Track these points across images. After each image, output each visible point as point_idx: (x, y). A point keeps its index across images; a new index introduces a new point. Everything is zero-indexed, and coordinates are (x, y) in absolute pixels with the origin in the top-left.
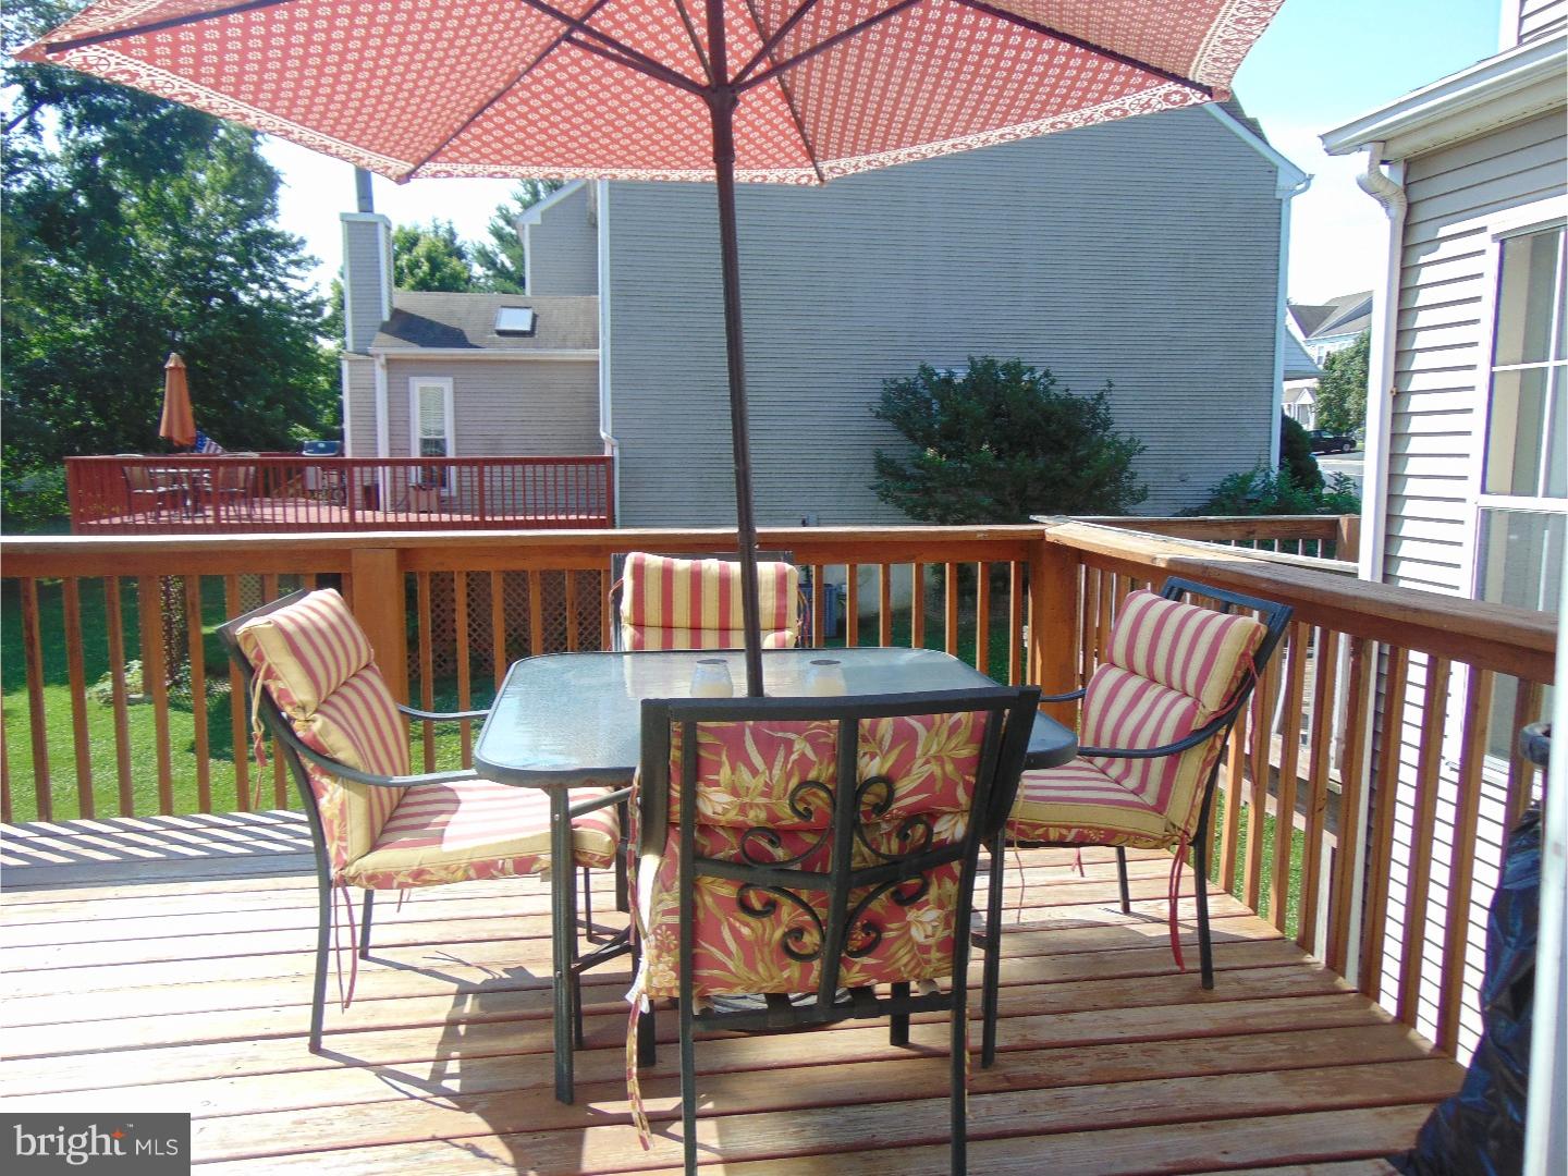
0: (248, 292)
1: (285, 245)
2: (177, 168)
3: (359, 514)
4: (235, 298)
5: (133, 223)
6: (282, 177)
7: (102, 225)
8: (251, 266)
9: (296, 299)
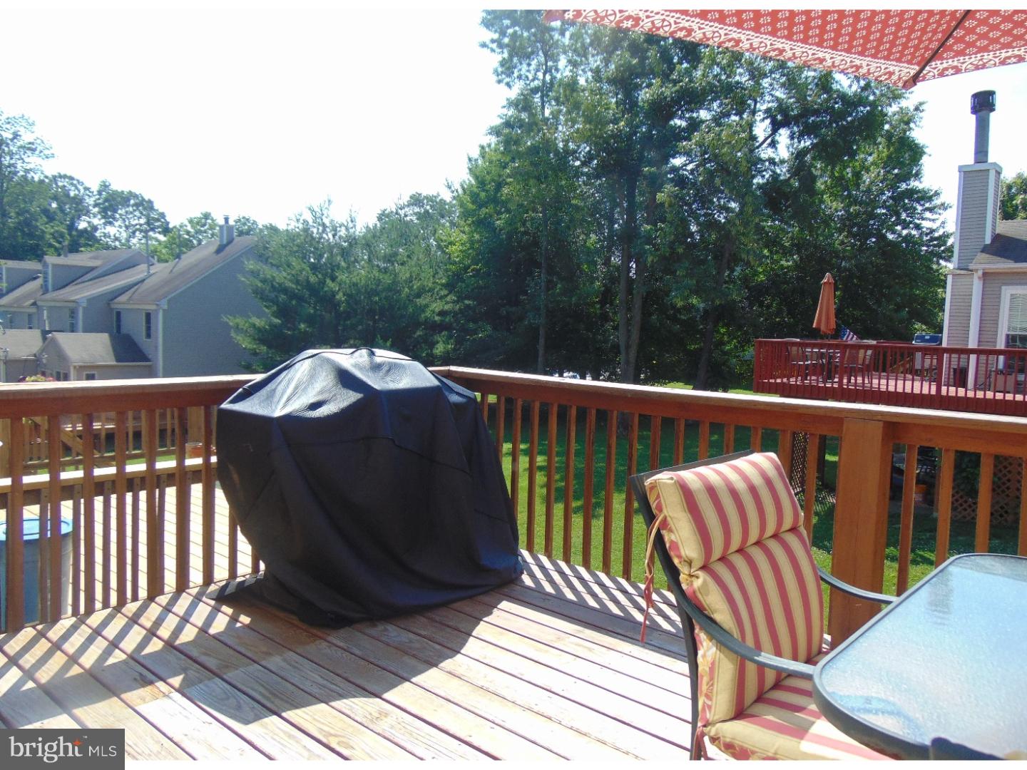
0: (894, 232)
1: (924, 197)
2: (853, 155)
3: (944, 389)
4: (884, 237)
5: (823, 193)
6: (925, 150)
7: (803, 197)
8: (898, 215)
9: (927, 234)
